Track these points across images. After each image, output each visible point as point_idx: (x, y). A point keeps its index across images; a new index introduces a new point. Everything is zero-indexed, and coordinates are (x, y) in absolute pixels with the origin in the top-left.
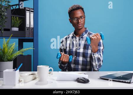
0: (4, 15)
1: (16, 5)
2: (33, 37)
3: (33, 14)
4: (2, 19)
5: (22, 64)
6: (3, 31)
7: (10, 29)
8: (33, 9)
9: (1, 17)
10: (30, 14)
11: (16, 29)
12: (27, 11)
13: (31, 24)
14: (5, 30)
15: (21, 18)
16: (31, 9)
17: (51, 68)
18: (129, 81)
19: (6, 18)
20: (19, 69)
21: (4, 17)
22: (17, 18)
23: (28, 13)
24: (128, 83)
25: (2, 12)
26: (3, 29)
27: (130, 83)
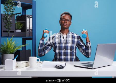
0: (10, 21)
1: (19, 13)
2: (32, 37)
3: (32, 19)
4: (8, 24)
5: (18, 56)
6: (9, 33)
7: (14, 31)
8: (32, 16)
9: (8, 23)
10: (29, 19)
11: (19, 31)
12: (27, 18)
13: (30, 27)
14: (11, 32)
15: (23, 23)
16: (31, 16)
17: (38, 58)
18: (91, 67)
19: (11, 23)
20: (16, 59)
21: (10, 23)
22: (20, 23)
23: (28, 19)
24: (91, 69)
25: (8, 19)
26: (9, 31)
27: (92, 69)
